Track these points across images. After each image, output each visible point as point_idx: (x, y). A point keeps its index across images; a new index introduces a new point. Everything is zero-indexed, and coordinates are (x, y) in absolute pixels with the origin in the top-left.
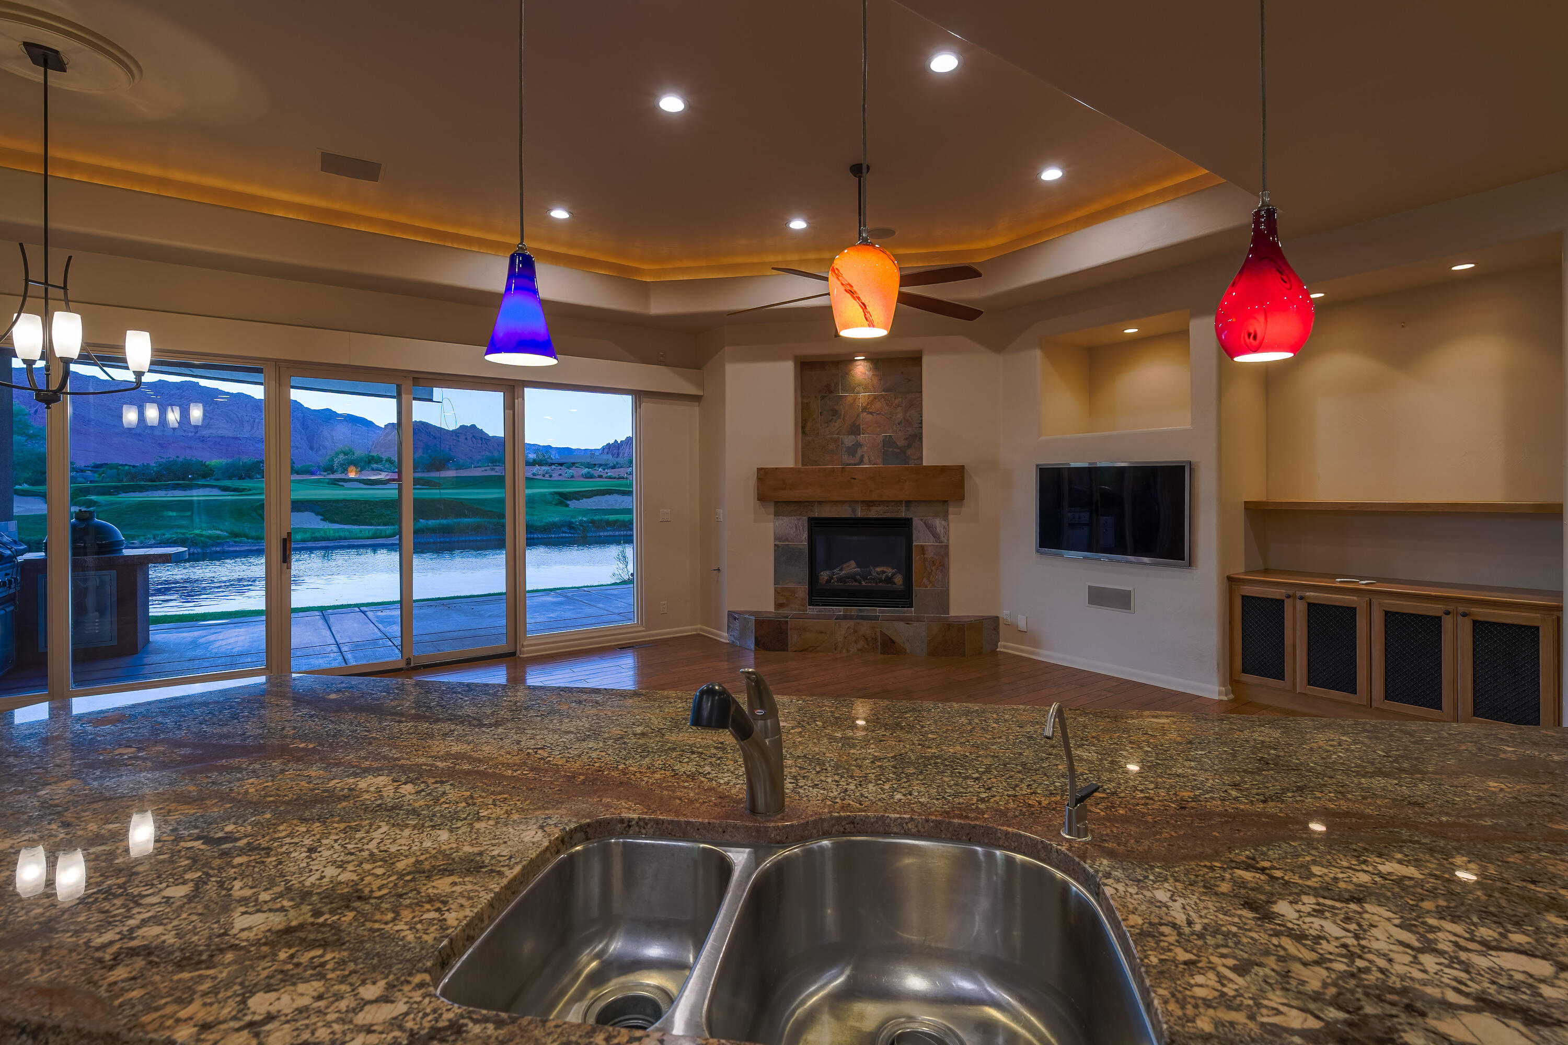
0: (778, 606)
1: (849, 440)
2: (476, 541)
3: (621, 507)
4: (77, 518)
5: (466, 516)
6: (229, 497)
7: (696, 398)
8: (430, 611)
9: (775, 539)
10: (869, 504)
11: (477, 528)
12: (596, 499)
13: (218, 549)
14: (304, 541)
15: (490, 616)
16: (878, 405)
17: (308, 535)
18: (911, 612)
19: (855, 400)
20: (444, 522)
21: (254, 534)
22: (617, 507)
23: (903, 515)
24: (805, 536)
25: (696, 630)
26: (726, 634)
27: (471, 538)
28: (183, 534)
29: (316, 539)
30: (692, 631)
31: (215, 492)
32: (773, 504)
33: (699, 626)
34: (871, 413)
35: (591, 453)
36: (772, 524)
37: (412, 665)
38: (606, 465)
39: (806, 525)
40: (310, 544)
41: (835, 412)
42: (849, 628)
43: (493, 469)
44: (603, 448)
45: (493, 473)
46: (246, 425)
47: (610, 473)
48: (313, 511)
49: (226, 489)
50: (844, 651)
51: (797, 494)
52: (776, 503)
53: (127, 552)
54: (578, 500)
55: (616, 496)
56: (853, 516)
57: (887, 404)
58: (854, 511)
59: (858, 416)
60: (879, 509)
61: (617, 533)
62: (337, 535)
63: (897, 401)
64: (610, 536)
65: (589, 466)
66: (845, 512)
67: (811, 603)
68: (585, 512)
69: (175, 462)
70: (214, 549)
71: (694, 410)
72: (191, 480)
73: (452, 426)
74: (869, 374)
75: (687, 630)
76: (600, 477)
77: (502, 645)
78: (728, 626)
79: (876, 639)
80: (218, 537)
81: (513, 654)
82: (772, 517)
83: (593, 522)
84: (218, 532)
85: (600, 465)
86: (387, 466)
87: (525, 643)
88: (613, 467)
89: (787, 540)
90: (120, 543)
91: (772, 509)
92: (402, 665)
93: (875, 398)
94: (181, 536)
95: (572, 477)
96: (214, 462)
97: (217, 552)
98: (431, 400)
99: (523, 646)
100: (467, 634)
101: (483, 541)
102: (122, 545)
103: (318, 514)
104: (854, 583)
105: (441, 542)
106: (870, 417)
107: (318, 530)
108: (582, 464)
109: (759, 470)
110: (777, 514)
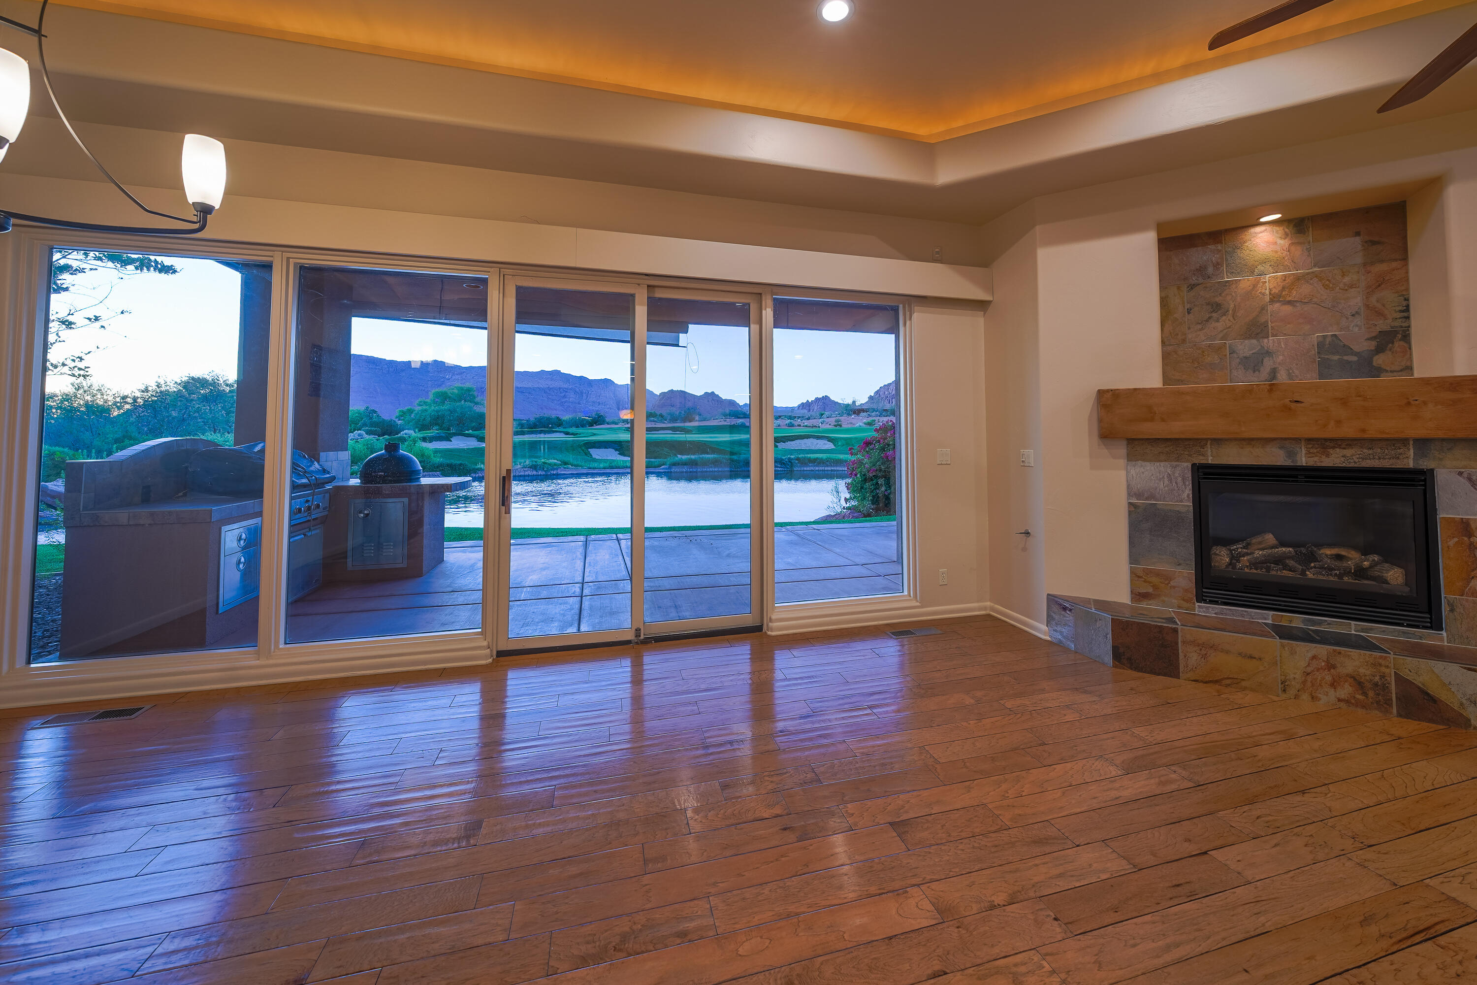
0: (1138, 596)
1: (1246, 348)
2: (715, 471)
3: (816, 448)
4: (386, 450)
5: (708, 453)
6: (570, 438)
7: (981, 305)
8: (673, 543)
9: (1130, 495)
10: (1324, 444)
11: (715, 462)
12: (798, 442)
13: (555, 472)
14: (605, 468)
15: (728, 556)
16: (1305, 289)
17: (607, 465)
18: (1442, 639)
19: (1255, 286)
20: (693, 457)
21: (576, 463)
22: (813, 448)
23: (1411, 465)
24: (1188, 492)
25: (985, 608)
26: (1044, 627)
27: (711, 469)
28: (536, 462)
29: (612, 468)
30: (980, 609)
31: (562, 435)
32: (1125, 443)
33: (988, 604)
34: (1289, 303)
35: (793, 409)
36: (1123, 473)
37: (642, 637)
38: (803, 417)
39: (1189, 475)
40: (608, 471)
41: (1216, 307)
42: (1314, 657)
43: (725, 421)
44: (799, 406)
45: (725, 423)
46: (584, 395)
47: (806, 423)
48: (613, 448)
49: (567, 433)
50: (1305, 696)
51: (1176, 428)
52: (1131, 441)
53: (425, 481)
54: (784, 442)
55: (811, 440)
56: (1289, 463)
57: (1326, 287)
58: (1291, 454)
59: (1263, 308)
60: (1348, 452)
61: (817, 468)
62: (625, 465)
63: (1346, 280)
64: (812, 470)
65: (790, 418)
66: (1274, 457)
67: (1201, 598)
68: (792, 452)
69: (544, 418)
70: (552, 472)
71: (977, 322)
72: (551, 428)
73: (699, 393)
74: (1284, 243)
75: (973, 607)
76: (799, 426)
77: (746, 618)
78: (1049, 616)
79: (1385, 688)
80: (555, 464)
81: (758, 629)
82: (1122, 462)
83: (798, 459)
84: (556, 461)
85: (799, 417)
86: (660, 419)
87: (774, 617)
88: (808, 419)
89: (1152, 496)
90: (417, 472)
91: (1122, 450)
92: (630, 636)
93: (1298, 279)
94: (534, 463)
95: (779, 426)
96: (566, 417)
97: (554, 475)
98: (677, 345)
99: (771, 620)
100: (705, 581)
101: (719, 471)
102: (419, 474)
103: (616, 450)
104: (1286, 573)
105: (690, 472)
106: (1288, 309)
107: (614, 461)
108: (785, 416)
109: (1101, 393)
110: (1131, 457)
